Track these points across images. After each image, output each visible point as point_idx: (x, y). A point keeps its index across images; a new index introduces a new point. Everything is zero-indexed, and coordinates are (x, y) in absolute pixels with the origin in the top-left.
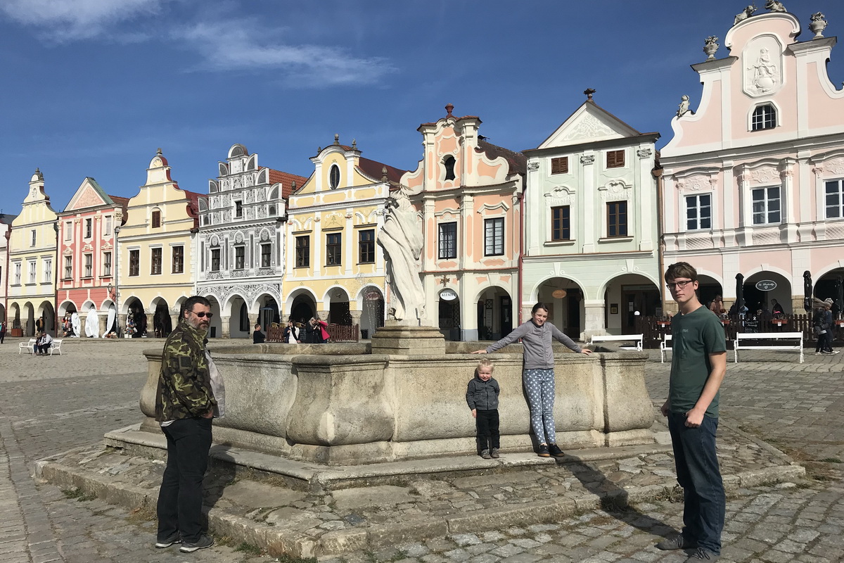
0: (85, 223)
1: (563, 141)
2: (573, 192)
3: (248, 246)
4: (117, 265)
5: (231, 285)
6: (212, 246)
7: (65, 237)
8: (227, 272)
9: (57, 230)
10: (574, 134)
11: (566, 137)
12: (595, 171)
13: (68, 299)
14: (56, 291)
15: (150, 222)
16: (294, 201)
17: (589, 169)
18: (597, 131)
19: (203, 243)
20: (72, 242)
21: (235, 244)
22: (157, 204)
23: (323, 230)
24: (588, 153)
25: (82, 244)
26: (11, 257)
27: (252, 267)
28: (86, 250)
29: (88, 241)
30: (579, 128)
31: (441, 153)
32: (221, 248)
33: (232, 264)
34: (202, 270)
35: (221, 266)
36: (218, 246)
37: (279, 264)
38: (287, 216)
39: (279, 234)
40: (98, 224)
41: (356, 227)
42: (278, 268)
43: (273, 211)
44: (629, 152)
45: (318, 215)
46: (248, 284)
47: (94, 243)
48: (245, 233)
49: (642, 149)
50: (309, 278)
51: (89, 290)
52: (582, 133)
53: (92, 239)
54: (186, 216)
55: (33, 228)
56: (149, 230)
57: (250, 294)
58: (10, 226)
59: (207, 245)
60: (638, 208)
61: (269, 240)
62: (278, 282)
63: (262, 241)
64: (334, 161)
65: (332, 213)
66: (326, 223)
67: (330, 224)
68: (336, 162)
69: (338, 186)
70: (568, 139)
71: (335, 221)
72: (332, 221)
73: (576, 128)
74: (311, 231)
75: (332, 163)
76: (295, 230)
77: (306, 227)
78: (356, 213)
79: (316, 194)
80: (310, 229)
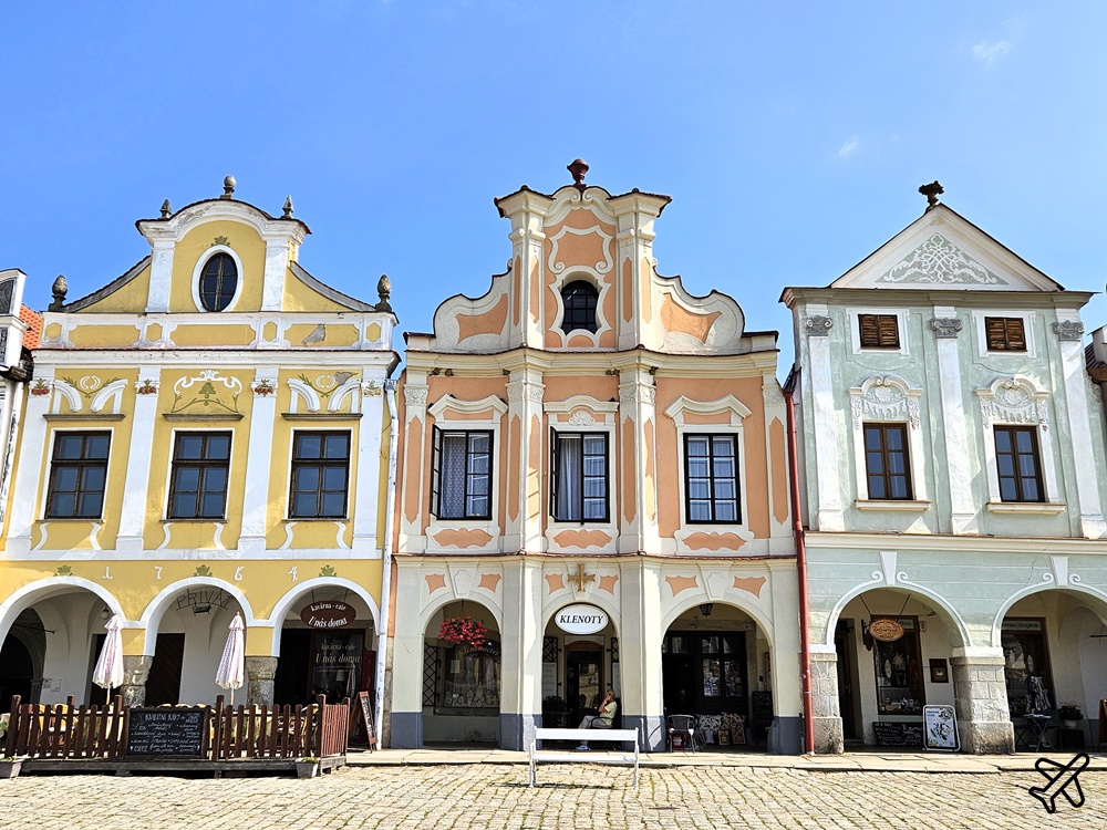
1: (881, 280)
2: (916, 393)
10: (904, 270)
11: (887, 274)
12: (960, 353)
16: (63, 330)
17: (948, 348)
18: (957, 272)
23: (165, 418)
24: (944, 312)
30: (916, 259)
31: (561, 265)
38: (30, 368)
41: (287, 416)
44: (1034, 321)
45: (150, 374)
49: (1061, 320)
50: (95, 554)
52: (924, 271)
60: (1063, 444)
64: (221, 240)
65: (203, 376)
66: (178, 398)
67: (193, 402)
68: (228, 245)
69: (232, 307)
70: (891, 278)
71: (211, 397)
72: (202, 397)
73: (909, 258)
74: (121, 417)
75: (212, 245)
76: (56, 411)
77: (98, 405)
78: (290, 381)
79: (150, 320)
80: (116, 411)
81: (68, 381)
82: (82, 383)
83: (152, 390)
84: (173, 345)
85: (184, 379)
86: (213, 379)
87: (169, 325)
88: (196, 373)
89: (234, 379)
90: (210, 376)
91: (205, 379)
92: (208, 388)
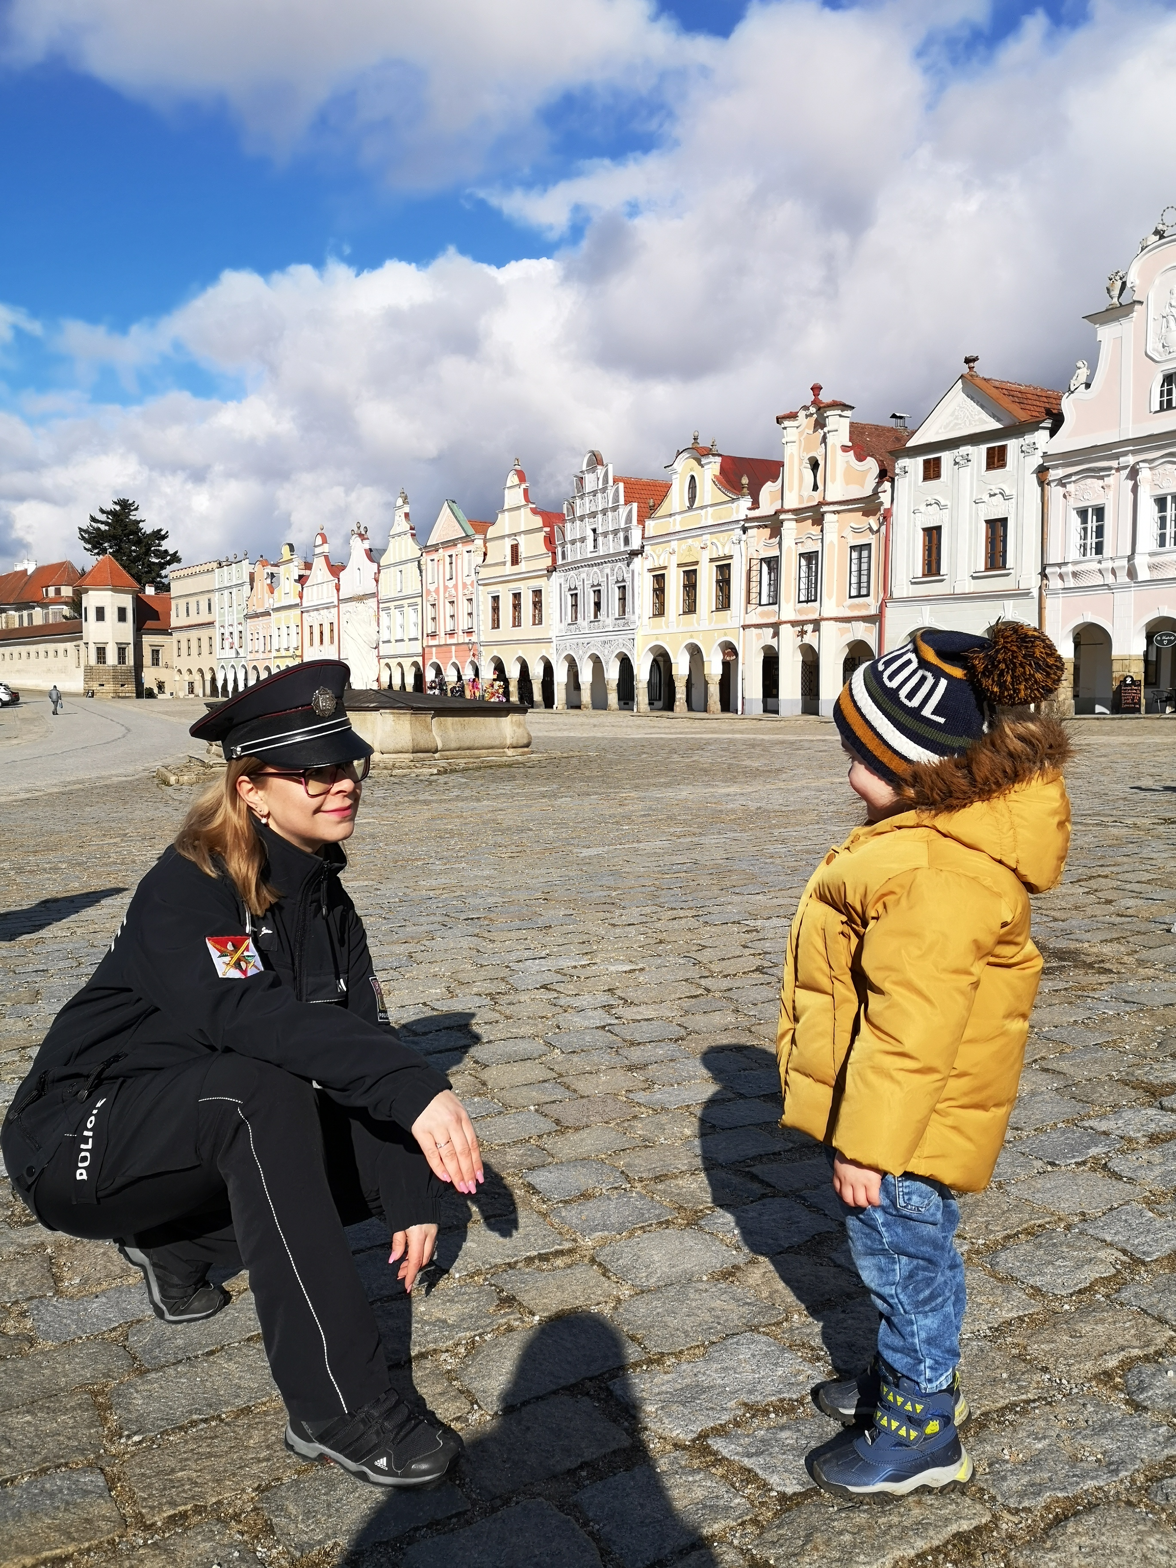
0: (448, 560)
1: (937, 433)
2: (945, 507)
3: (603, 589)
4: (478, 615)
5: (589, 640)
6: (570, 589)
7: (430, 581)
8: (585, 623)
9: (421, 571)
10: (950, 423)
11: (941, 428)
12: (971, 476)
13: (434, 660)
14: (424, 649)
15: (509, 558)
16: (652, 527)
17: (966, 473)
18: (977, 417)
19: (561, 585)
20: (436, 585)
21: (593, 586)
22: (515, 534)
23: (679, 565)
24: (964, 450)
25: (446, 588)
26: (381, 606)
27: (608, 616)
28: (449, 595)
29: (450, 584)
30: (956, 413)
31: (805, 453)
32: (579, 591)
33: (589, 612)
34: (562, 621)
35: (579, 616)
36: (576, 588)
37: (634, 612)
38: (643, 547)
39: (634, 571)
40: (459, 561)
41: (712, 560)
42: (633, 617)
43: (627, 541)
44: (1012, 445)
45: (674, 544)
46: (604, 638)
47: (456, 586)
48: (601, 571)
49: (1027, 442)
50: (664, 630)
51: (453, 648)
52: (959, 421)
53: (453, 581)
54: (544, 550)
55: (400, 567)
56: (509, 569)
57: (606, 653)
58: (379, 566)
59: (565, 588)
60: (1019, 528)
61: (624, 581)
62: (633, 636)
63: (617, 582)
64: (692, 469)
66: (682, 555)
67: (686, 556)
68: (694, 471)
69: (696, 506)
70: (943, 430)
71: (692, 553)
72: (688, 553)
73: (952, 415)
75: (689, 473)
78: (713, 540)
79: (673, 517)
81: (654, 551)
82: (657, 552)
83: (675, 552)
84: (679, 528)
86: (691, 544)
87: (678, 519)
88: (686, 541)
89: (697, 543)
90: (690, 542)
92: (690, 548)
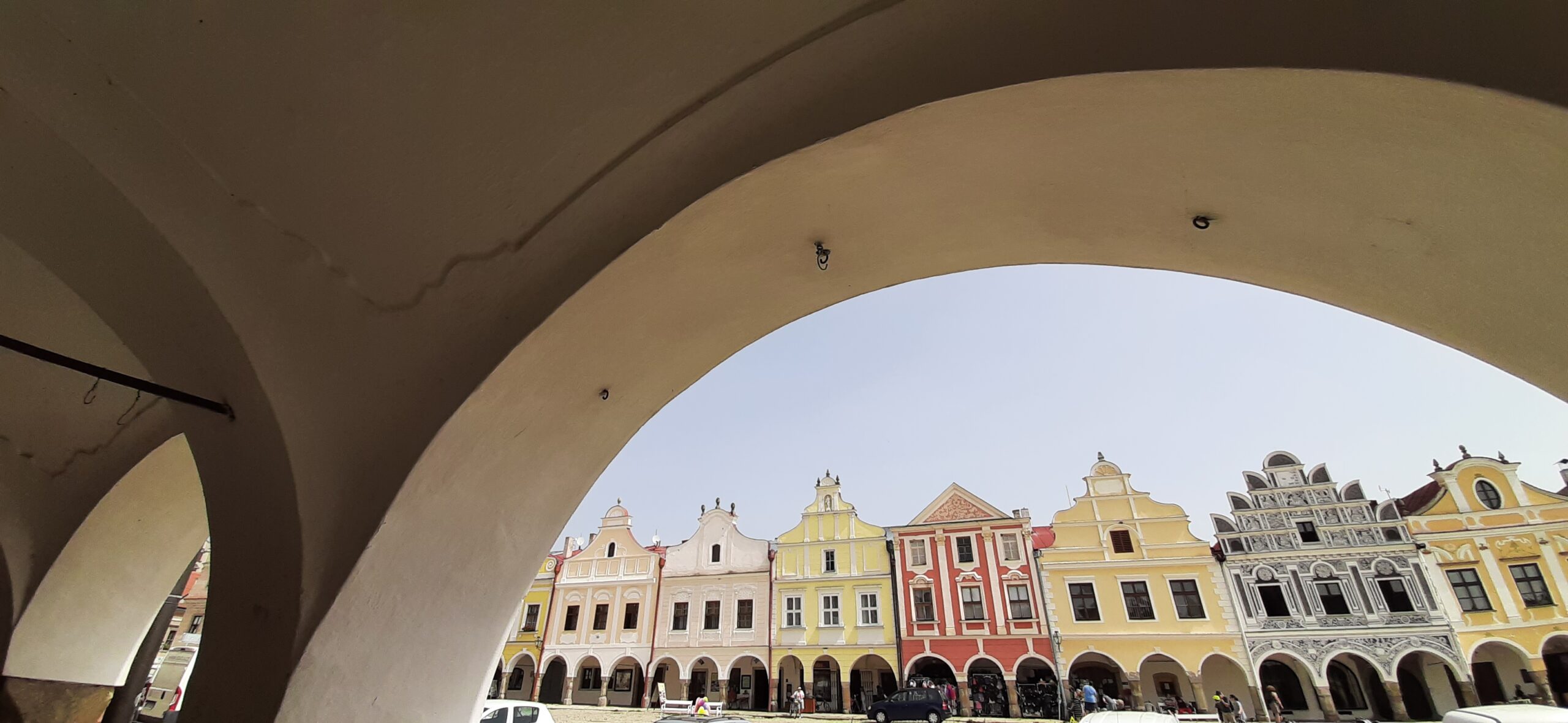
0: (956, 543)
3: (1347, 582)
4: (1044, 604)
5: (1331, 638)
6: (1259, 581)
7: (911, 561)
8: (1312, 619)
13: (929, 654)
15: (1108, 545)
19: (1237, 577)
20: (930, 567)
21: (1315, 579)
22: (1120, 522)
23: (1500, 560)
25: (953, 572)
26: (778, 586)
27: (1370, 611)
28: (964, 580)
29: (967, 567)
32: (1283, 585)
33: (1316, 606)
34: (1250, 615)
35: (1292, 610)
36: (1273, 580)
37: (1434, 607)
39: (1417, 567)
40: (988, 545)
42: (1433, 613)
43: (1393, 535)
46: (1371, 636)
47: (982, 570)
48: (1335, 563)
50: (1500, 626)
53: (975, 563)
55: (830, 547)
56: (1108, 557)
59: (1249, 580)
61: (1396, 574)
62: (1444, 633)
63: (1379, 575)
64: (1478, 476)
65: (1508, 539)
66: (1501, 551)
67: (1510, 551)
68: (1483, 477)
69: (1503, 505)
71: (1518, 548)
72: (1512, 549)
74: (1476, 562)
75: (1475, 478)
76: (1441, 561)
77: (1462, 557)
78: (1555, 536)
79: (1465, 516)
80: (1472, 559)
81: (1438, 547)
82: (1446, 546)
83: (1486, 548)
84: (1482, 526)
85: (1498, 541)
86: (1514, 540)
87: (1476, 517)
88: (1501, 538)
89: (1525, 539)
90: (1511, 539)
91: (1509, 540)
92: (1513, 544)
